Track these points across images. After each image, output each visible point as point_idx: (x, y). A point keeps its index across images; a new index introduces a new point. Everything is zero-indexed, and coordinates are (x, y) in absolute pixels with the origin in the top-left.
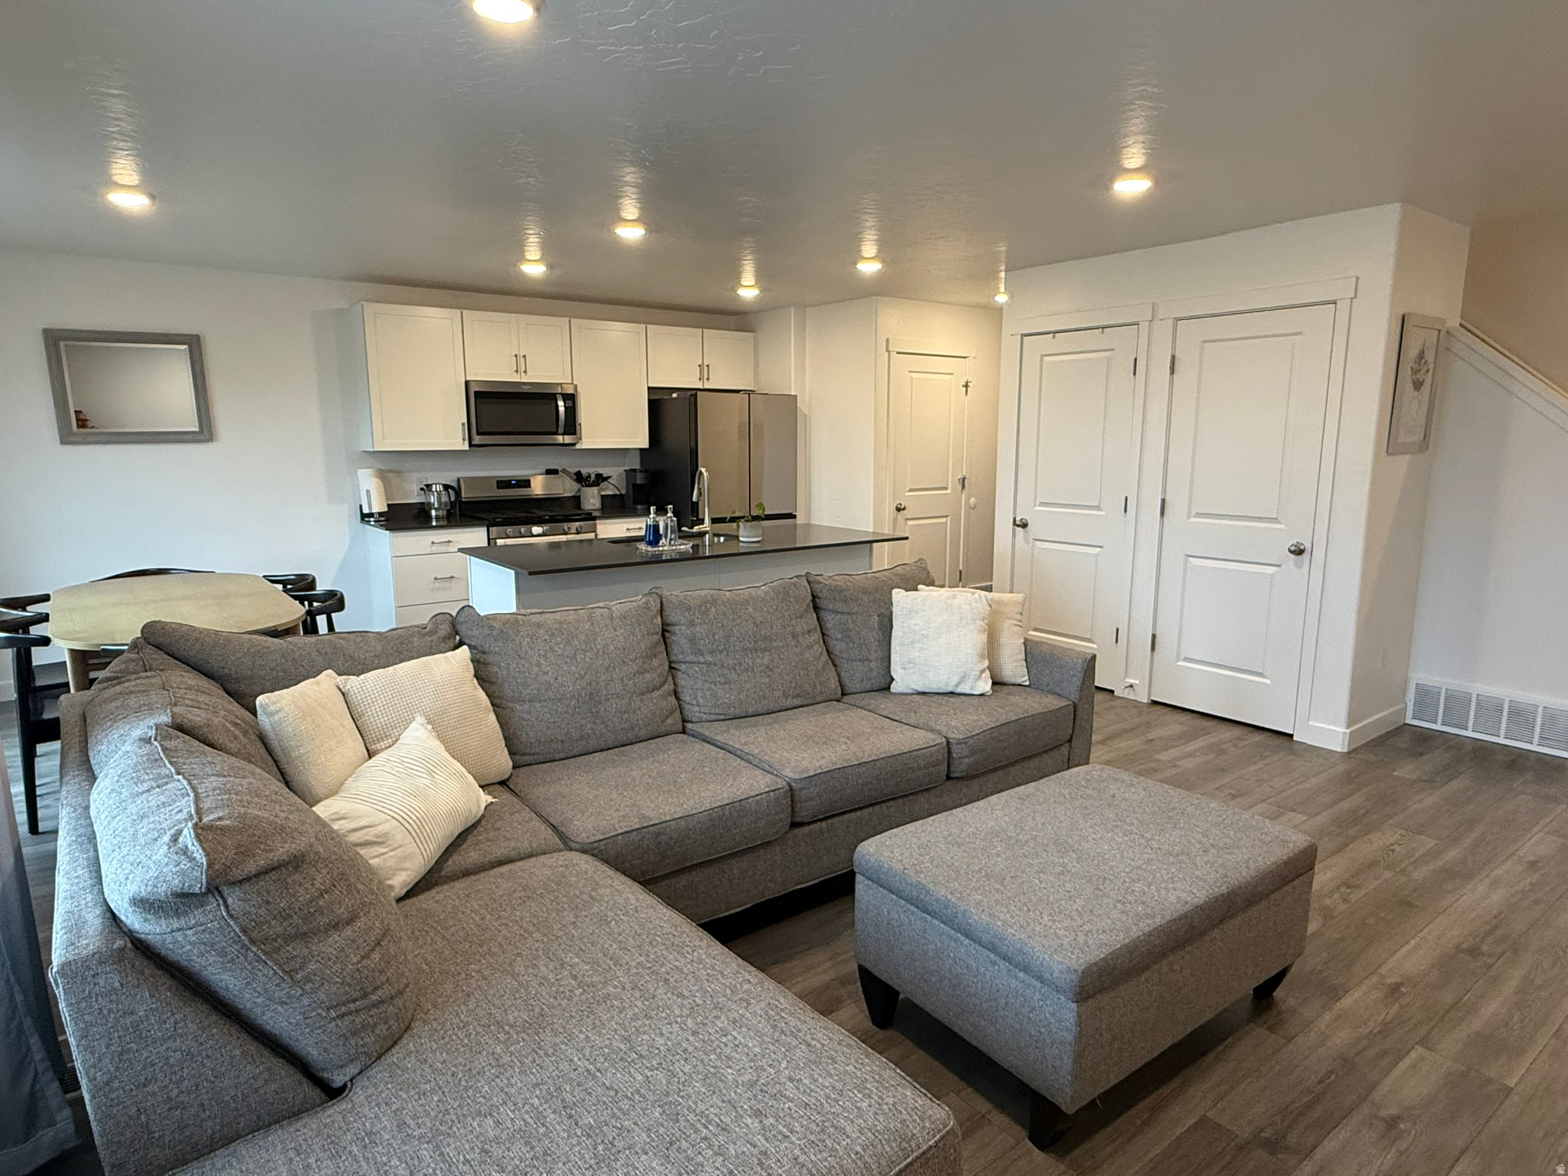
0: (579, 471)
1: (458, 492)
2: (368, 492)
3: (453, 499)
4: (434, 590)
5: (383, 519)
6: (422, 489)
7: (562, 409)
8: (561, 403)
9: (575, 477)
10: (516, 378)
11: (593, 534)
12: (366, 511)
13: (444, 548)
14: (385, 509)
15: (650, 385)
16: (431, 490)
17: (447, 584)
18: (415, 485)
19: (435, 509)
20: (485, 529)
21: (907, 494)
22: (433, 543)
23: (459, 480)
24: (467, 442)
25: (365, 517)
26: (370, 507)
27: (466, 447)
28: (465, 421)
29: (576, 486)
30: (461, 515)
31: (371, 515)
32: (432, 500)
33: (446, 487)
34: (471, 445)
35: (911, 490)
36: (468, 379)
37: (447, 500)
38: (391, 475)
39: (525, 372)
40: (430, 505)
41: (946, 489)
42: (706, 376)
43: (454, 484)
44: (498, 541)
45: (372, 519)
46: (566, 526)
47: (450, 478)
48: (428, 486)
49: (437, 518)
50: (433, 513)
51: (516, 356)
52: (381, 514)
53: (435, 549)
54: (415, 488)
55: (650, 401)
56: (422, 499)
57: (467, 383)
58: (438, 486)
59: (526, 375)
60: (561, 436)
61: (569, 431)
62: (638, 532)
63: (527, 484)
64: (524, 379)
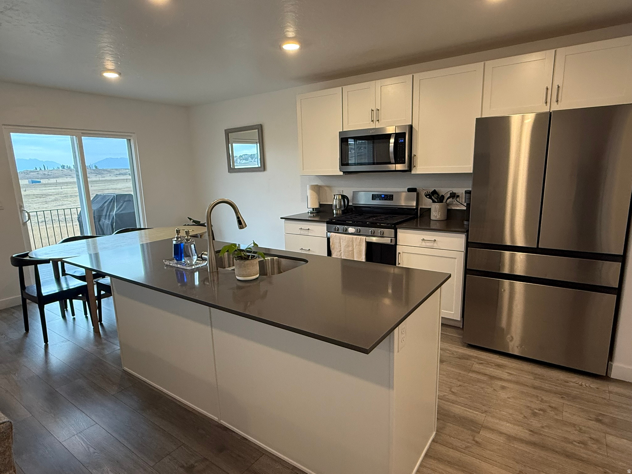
3: (346, 204)
7: (392, 145)
8: (392, 141)
10: (372, 126)
13: (307, 233)
20: (326, 224)
22: (301, 229)
27: (341, 173)
32: (336, 204)
33: (343, 197)
36: (343, 130)
37: (343, 204)
39: (379, 121)
51: (373, 110)
57: (340, 133)
58: (338, 196)
59: (379, 123)
60: (394, 165)
61: (401, 161)
62: (432, 244)
63: (391, 198)
64: (378, 126)
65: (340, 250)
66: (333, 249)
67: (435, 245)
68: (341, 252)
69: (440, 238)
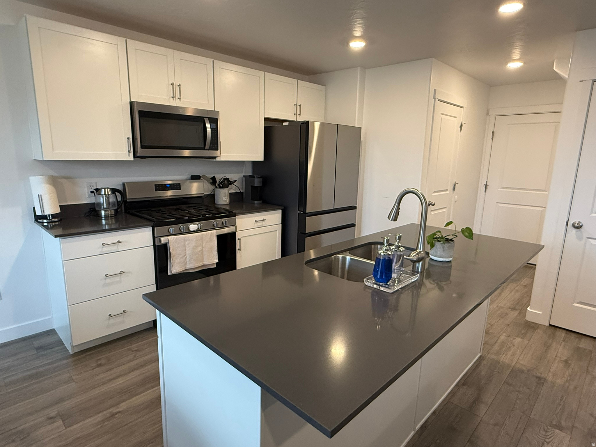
0: (214, 177)
1: (123, 194)
2: (40, 197)
3: (119, 199)
4: (105, 285)
5: (56, 220)
6: (92, 192)
7: (209, 130)
8: (208, 125)
9: (211, 181)
10: (171, 103)
11: (234, 227)
12: (39, 213)
13: (114, 248)
14: (59, 211)
15: (266, 116)
16: (100, 194)
17: (117, 279)
18: (86, 189)
19: (104, 209)
20: (151, 228)
21: (433, 194)
22: (103, 244)
23: (124, 185)
24: (132, 154)
25: (39, 219)
26: (42, 209)
27: (131, 158)
28: (130, 136)
29: (212, 187)
30: (126, 212)
31: (44, 217)
32: (102, 201)
33: (114, 191)
34: (135, 156)
35: (435, 192)
36: (132, 100)
37: (114, 200)
38: (64, 181)
39: (180, 98)
40: (99, 204)
41: (447, 190)
42: (298, 113)
43: (120, 188)
44: (162, 239)
45: (45, 221)
46: (214, 221)
47: (116, 182)
48: (97, 190)
49: (106, 217)
50: (103, 213)
51: (172, 84)
52: (53, 216)
53: (106, 249)
54: (86, 191)
55: (265, 127)
56: (92, 200)
57: (132, 104)
58: (106, 190)
59: (180, 101)
60: (208, 151)
61: (214, 147)
62: (262, 223)
63: (178, 187)
64: (179, 104)
65: (184, 254)
66: (174, 256)
67: (264, 223)
68: (185, 256)
69: (267, 216)
